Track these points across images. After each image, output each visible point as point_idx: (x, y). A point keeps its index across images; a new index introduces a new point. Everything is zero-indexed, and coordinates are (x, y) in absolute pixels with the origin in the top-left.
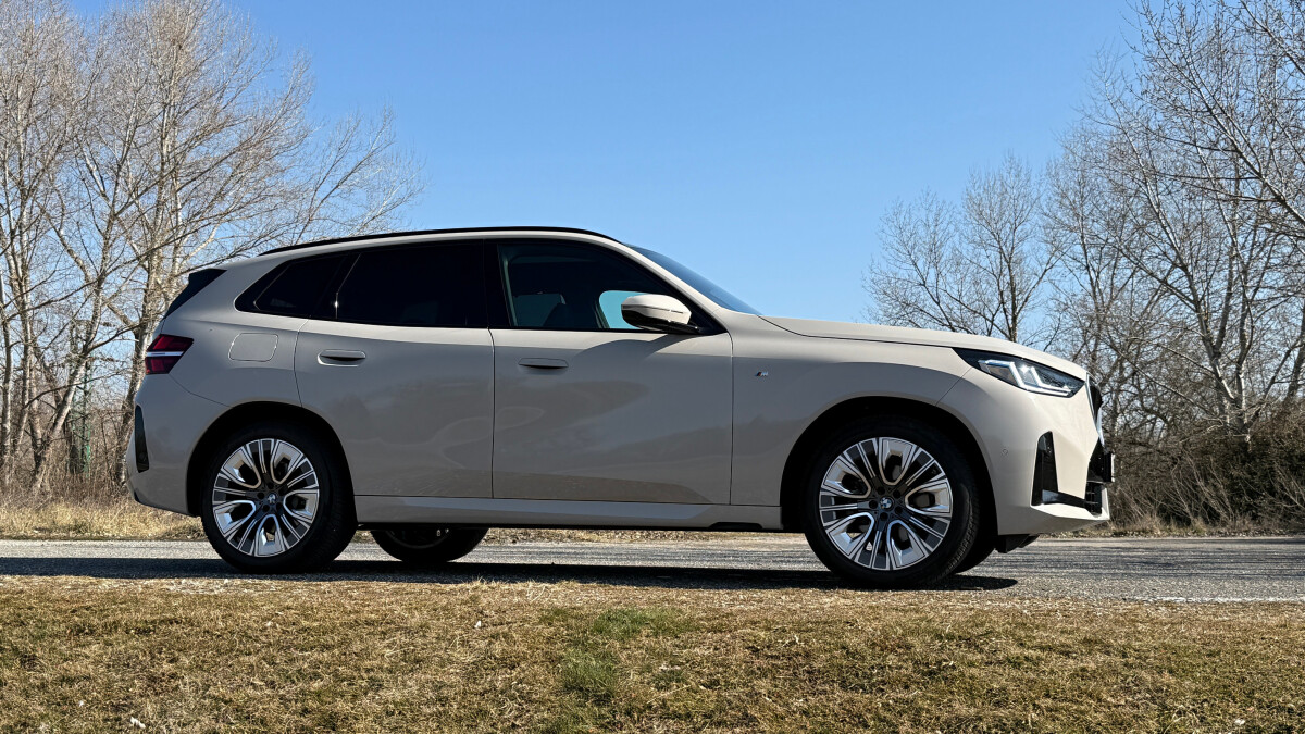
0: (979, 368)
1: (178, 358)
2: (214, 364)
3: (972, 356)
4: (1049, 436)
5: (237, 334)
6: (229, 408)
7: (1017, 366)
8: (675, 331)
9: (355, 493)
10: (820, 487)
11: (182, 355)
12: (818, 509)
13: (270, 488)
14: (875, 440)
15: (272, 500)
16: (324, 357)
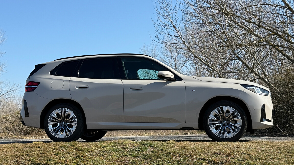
0: (246, 88)
1: (36, 87)
2: (46, 89)
3: (245, 86)
4: (264, 105)
5: (52, 81)
6: (52, 100)
7: (255, 88)
8: (170, 80)
9: (87, 122)
10: (209, 117)
11: (37, 87)
12: (208, 122)
13: (63, 121)
14: (223, 106)
15: (63, 124)
16: (77, 87)
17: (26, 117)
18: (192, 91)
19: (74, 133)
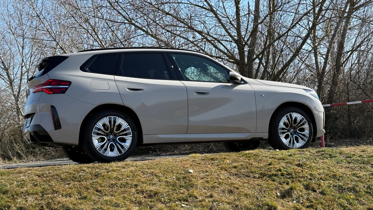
1: (67, 88)
6: (96, 106)
9: (143, 134)
10: (279, 126)
11: (69, 87)
12: (278, 131)
13: (111, 133)
14: (292, 113)
15: (111, 137)
16: (128, 89)
17: (55, 130)
18: (262, 95)
19: (129, 149)
